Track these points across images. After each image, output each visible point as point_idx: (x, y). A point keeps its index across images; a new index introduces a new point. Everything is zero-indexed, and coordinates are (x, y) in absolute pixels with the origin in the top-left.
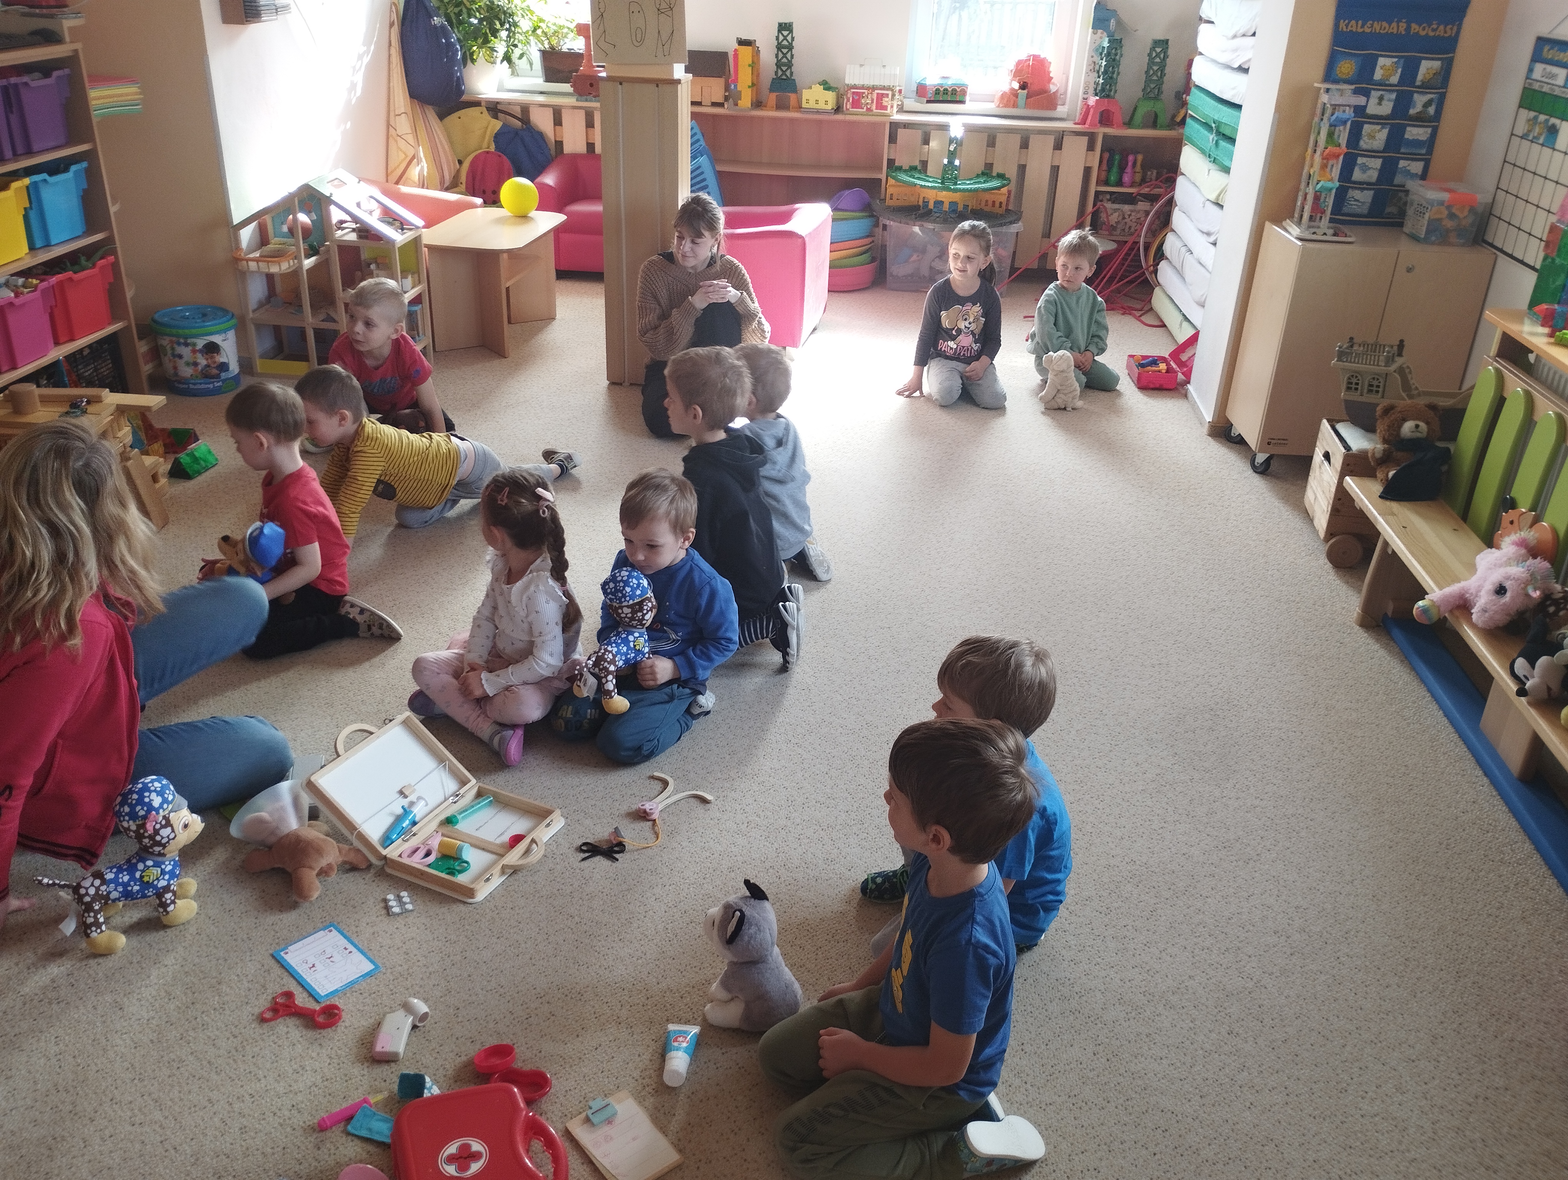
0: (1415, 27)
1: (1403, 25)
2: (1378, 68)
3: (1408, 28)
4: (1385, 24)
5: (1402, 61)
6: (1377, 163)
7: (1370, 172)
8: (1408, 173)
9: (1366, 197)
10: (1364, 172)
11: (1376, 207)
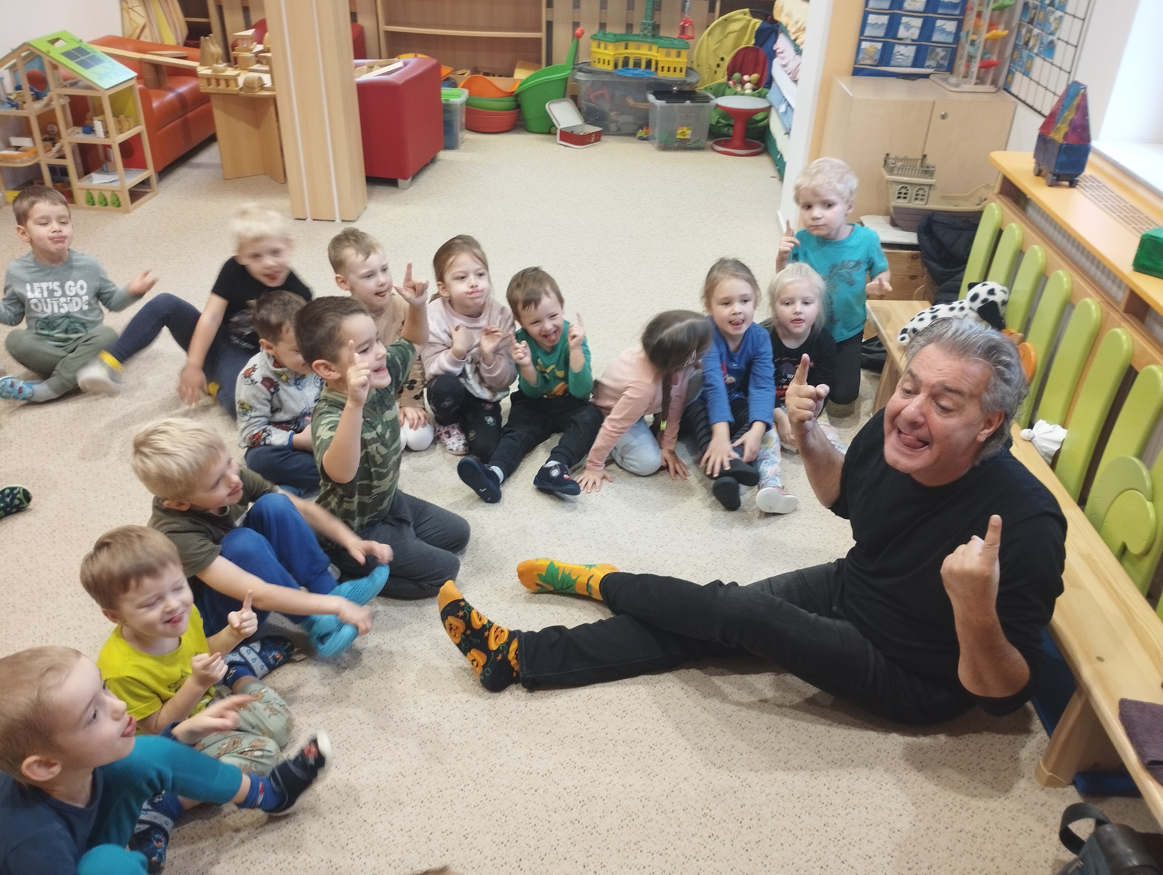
6: (918, 22)
7: (912, 30)
8: (943, 31)
9: (910, 52)
10: (908, 30)
11: (918, 61)
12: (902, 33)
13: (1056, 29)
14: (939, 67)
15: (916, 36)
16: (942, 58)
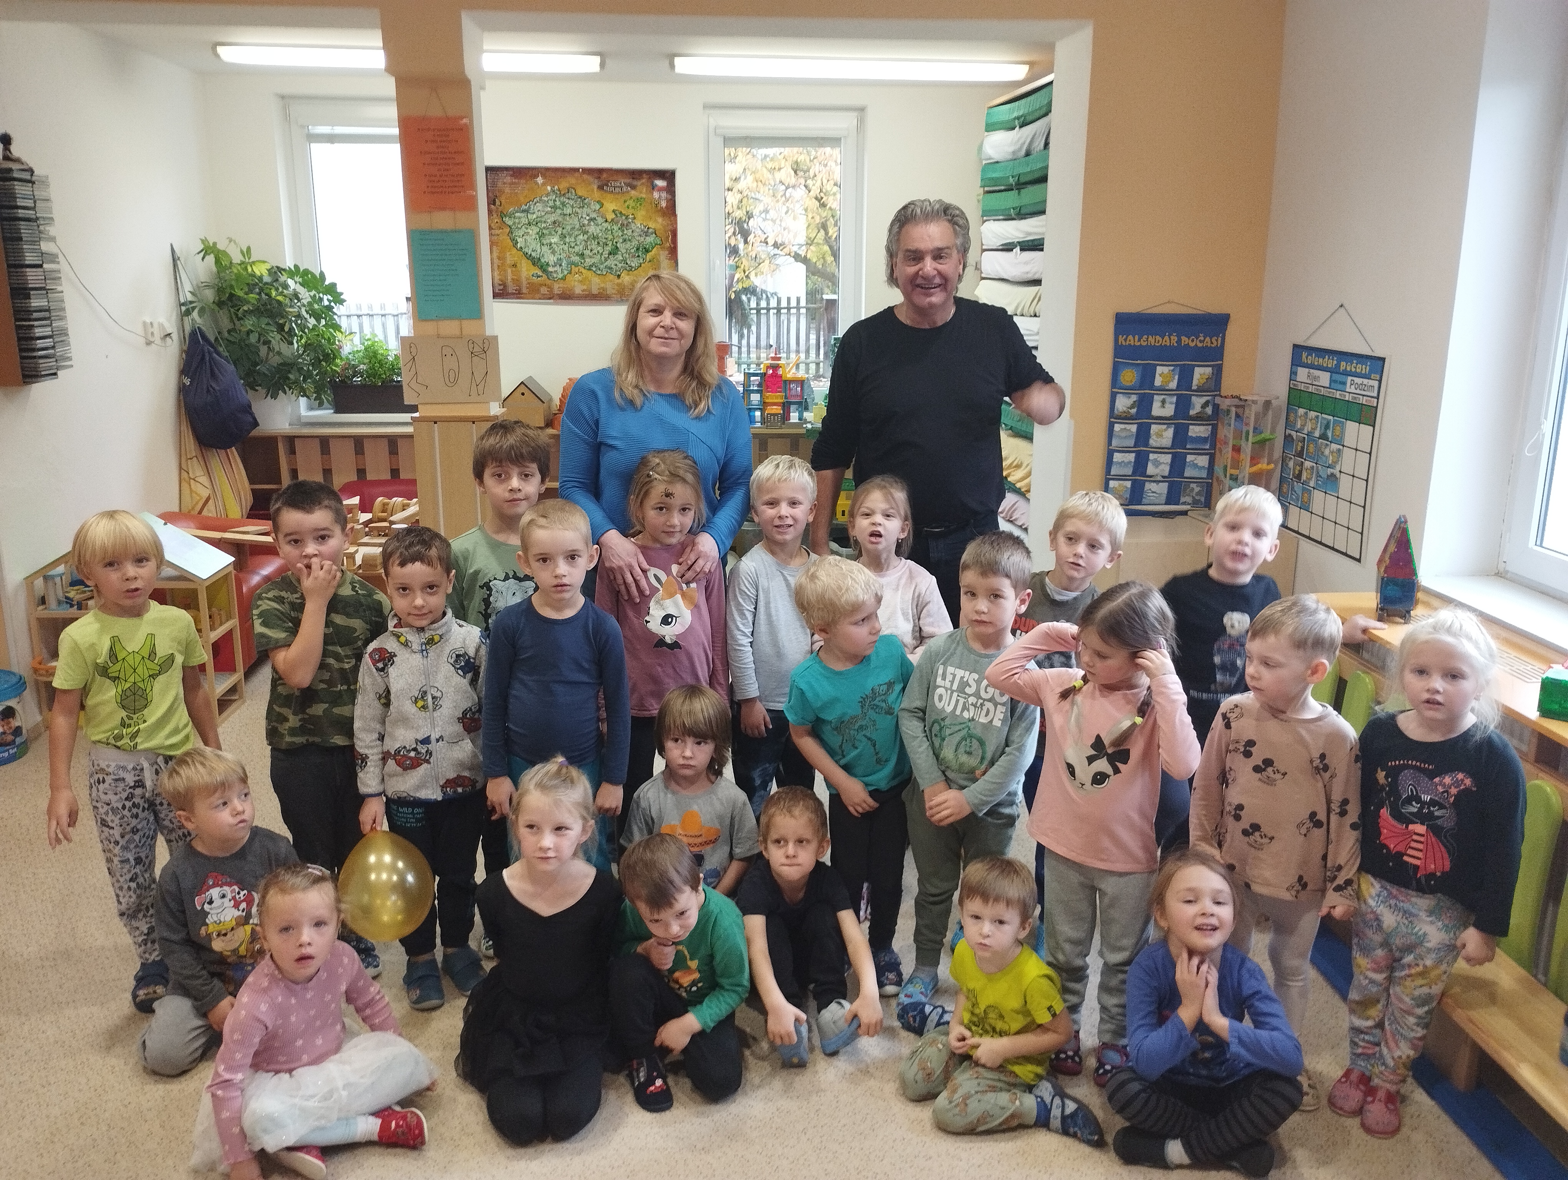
0: (1185, 340)
1: (1174, 338)
2: (1157, 376)
3: (1179, 341)
4: (1158, 338)
5: (1178, 369)
6: (1167, 458)
7: (1162, 467)
8: (1196, 466)
9: (1162, 489)
10: (1157, 467)
11: (1172, 497)
12: (1151, 470)
13: (1336, 462)
14: (1195, 503)
15: (1166, 473)
16: (1198, 494)
